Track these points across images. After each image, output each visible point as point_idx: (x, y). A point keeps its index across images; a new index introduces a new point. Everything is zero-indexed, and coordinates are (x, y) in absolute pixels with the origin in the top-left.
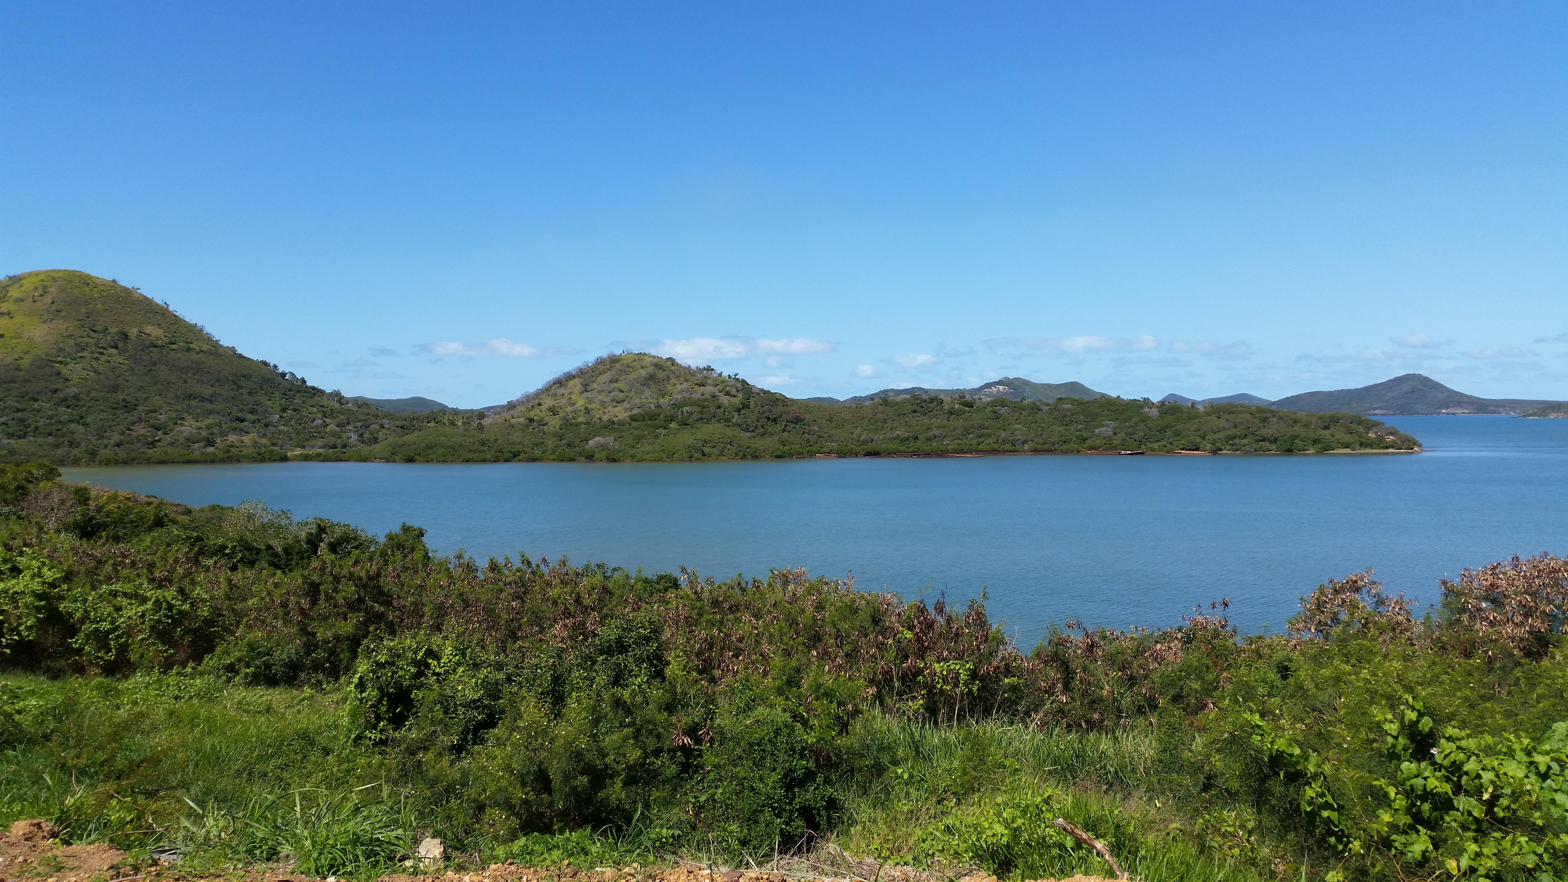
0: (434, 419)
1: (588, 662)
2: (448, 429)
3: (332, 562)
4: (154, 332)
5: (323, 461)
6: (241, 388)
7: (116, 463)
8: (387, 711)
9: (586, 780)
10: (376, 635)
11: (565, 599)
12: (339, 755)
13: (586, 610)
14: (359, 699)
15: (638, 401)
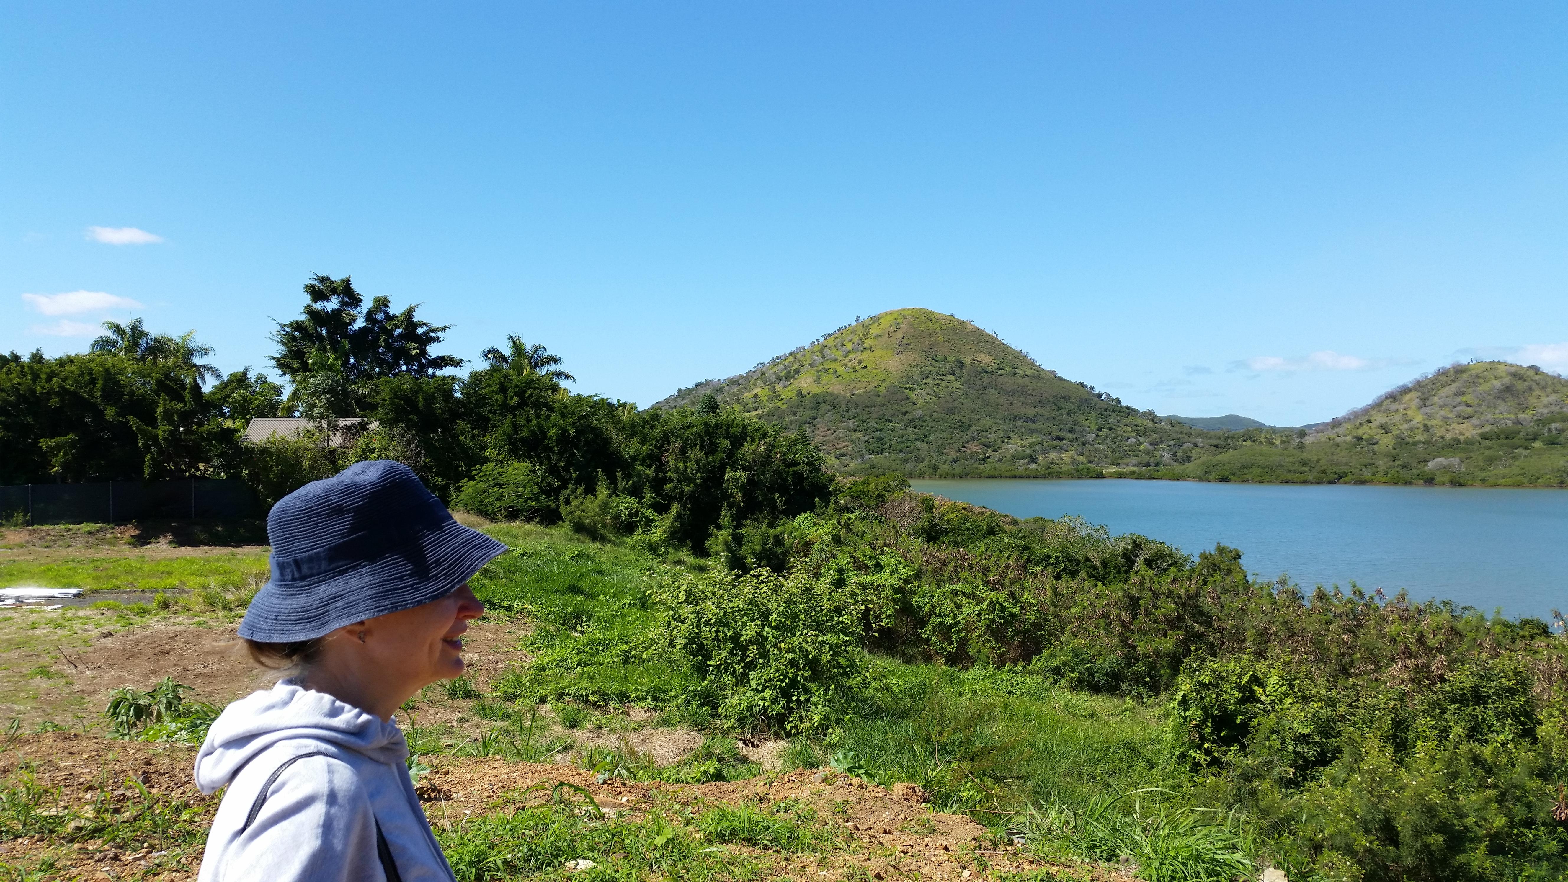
0: (1250, 438)
1: (1437, 708)
2: (1265, 448)
3: (1151, 579)
4: (986, 359)
5: (1137, 479)
6: (1061, 408)
7: (954, 476)
8: (1212, 733)
9: (1441, 839)
10: (1198, 655)
11: (1405, 637)
12: (1164, 769)
13: (1430, 651)
14: (1183, 718)
15: (1490, 417)
